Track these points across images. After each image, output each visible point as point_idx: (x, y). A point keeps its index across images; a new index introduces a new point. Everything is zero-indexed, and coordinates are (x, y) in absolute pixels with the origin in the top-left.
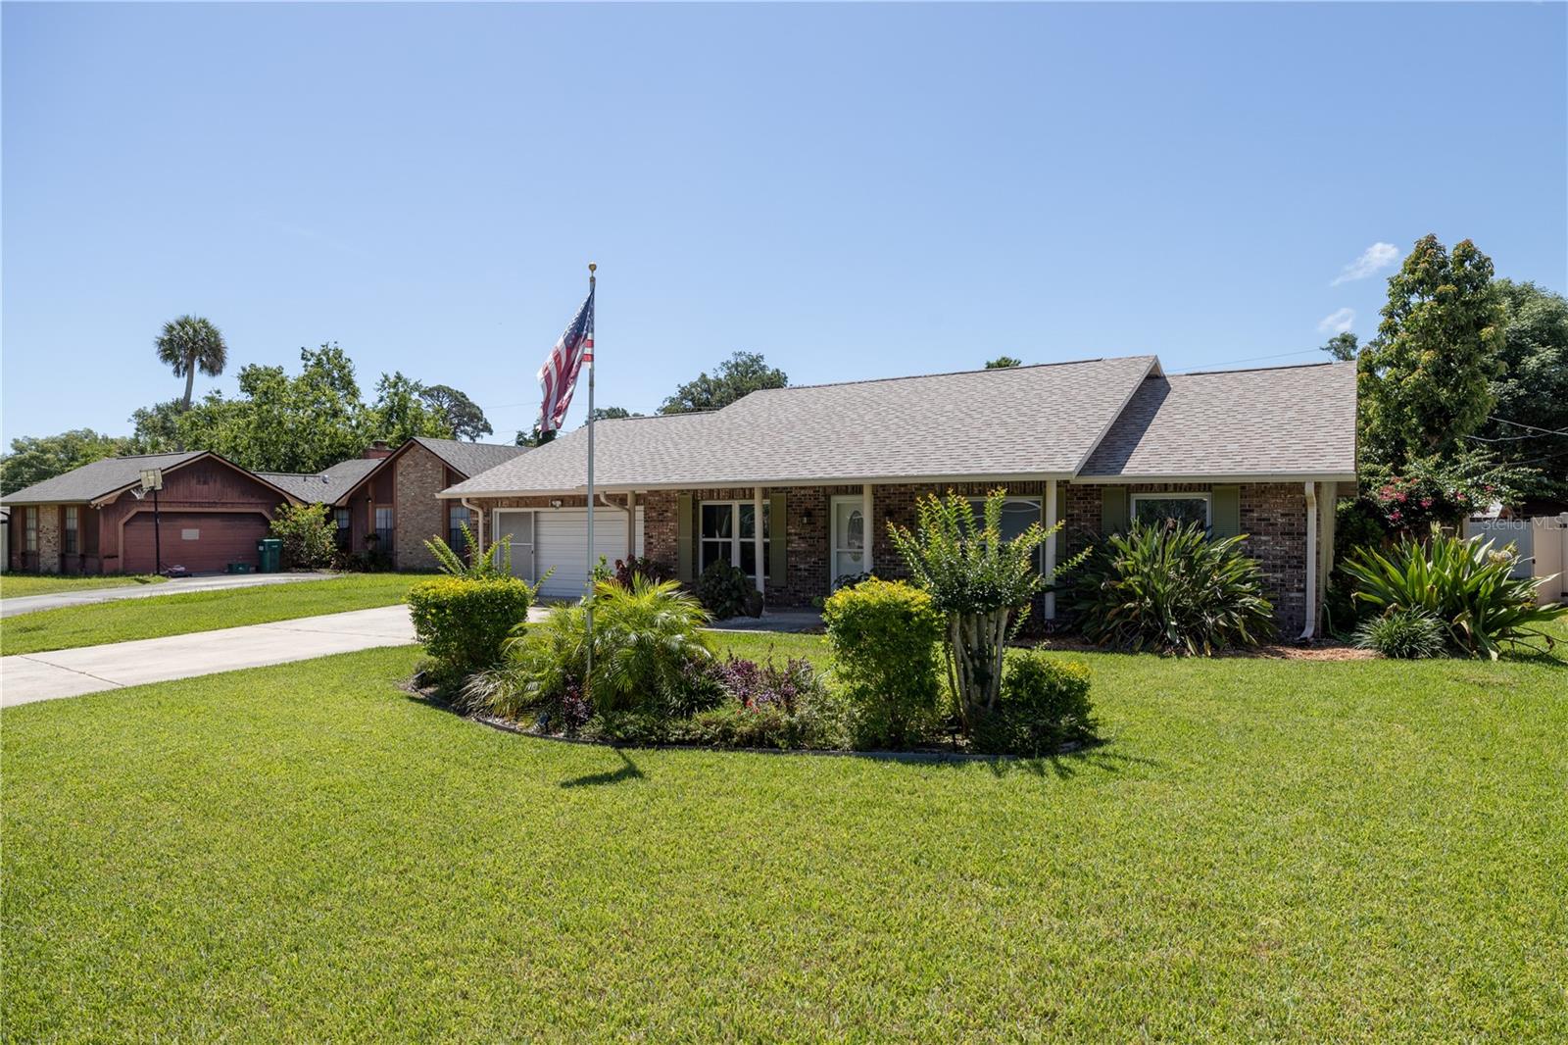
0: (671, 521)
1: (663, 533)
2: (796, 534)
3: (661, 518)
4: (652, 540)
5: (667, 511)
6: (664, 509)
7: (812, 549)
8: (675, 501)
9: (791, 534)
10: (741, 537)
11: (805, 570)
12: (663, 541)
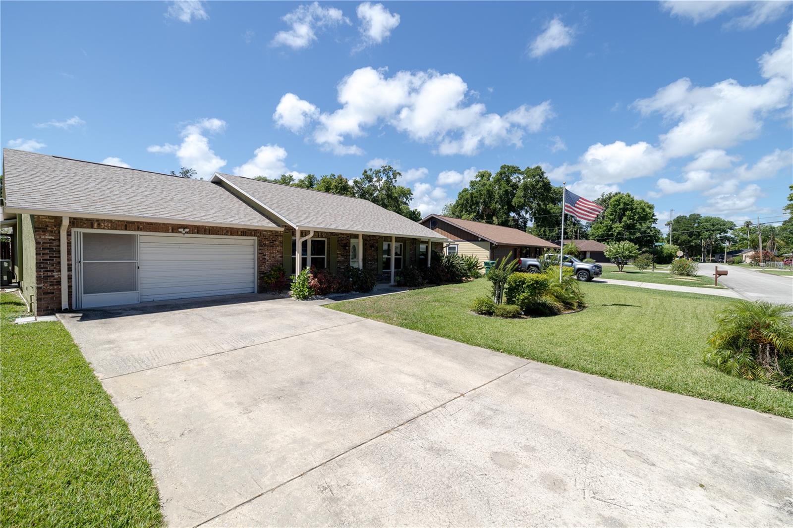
0: (278, 246)
1: (273, 253)
2: (340, 254)
3: (271, 244)
4: (265, 257)
5: (276, 241)
6: (274, 239)
7: (346, 260)
8: (281, 236)
9: (338, 254)
10: (311, 255)
11: (343, 269)
12: (273, 257)
